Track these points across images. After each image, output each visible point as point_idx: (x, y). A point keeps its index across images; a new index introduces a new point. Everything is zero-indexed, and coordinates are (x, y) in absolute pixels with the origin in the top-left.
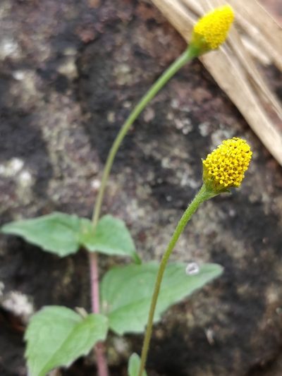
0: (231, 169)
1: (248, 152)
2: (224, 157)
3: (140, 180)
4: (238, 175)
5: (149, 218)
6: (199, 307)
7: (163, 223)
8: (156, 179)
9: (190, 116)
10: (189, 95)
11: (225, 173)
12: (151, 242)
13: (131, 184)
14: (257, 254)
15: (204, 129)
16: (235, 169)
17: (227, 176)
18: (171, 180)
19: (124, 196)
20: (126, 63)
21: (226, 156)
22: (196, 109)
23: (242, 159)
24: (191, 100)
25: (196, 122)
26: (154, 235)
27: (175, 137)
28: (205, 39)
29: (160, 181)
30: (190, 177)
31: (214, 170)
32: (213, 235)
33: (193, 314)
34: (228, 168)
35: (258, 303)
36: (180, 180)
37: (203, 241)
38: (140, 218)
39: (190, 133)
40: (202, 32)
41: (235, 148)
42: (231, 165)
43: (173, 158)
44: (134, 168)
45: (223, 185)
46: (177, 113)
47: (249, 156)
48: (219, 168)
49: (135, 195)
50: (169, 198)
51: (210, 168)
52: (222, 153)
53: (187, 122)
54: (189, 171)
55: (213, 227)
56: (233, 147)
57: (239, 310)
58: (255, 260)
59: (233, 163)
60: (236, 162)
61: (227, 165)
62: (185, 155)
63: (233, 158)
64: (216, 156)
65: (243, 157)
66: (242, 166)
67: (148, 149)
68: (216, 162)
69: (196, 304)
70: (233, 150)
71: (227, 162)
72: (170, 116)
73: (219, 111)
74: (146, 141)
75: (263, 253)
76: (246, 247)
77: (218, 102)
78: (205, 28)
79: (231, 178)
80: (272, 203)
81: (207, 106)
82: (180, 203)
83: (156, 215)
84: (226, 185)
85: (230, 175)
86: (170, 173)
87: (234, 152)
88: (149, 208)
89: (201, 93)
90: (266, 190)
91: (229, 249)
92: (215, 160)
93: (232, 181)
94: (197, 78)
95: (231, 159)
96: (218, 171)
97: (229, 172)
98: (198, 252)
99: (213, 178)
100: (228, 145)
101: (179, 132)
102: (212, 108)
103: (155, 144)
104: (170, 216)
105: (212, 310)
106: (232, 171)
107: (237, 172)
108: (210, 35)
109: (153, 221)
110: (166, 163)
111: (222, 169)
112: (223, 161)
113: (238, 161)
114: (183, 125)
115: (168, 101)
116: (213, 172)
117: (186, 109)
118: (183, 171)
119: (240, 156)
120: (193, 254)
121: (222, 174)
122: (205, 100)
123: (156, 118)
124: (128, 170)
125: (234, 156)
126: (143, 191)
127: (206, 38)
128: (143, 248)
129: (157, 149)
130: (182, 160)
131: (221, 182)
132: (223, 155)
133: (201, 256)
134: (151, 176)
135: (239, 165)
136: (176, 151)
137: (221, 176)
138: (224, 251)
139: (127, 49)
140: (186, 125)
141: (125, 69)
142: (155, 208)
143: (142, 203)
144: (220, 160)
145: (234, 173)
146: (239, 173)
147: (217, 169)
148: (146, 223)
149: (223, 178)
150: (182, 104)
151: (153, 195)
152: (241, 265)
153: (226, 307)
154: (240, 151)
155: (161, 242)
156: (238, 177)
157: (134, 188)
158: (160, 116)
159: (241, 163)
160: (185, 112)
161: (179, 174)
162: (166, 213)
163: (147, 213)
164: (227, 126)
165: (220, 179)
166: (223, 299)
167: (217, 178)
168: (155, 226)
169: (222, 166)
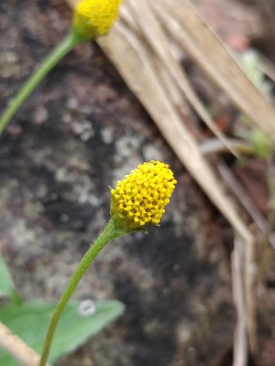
0: (149, 202)
1: (171, 181)
2: (140, 187)
3: (29, 195)
4: (157, 211)
5: (41, 242)
6: (99, 350)
7: (57, 248)
8: (48, 194)
9: (90, 118)
10: (89, 93)
11: (142, 208)
12: (41, 272)
13: (18, 201)
14: (167, 284)
15: (107, 135)
16: (155, 203)
17: (144, 212)
18: (68, 196)
19: (8, 215)
20: (14, 50)
21: (143, 186)
22: (98, 111)
23: (164, 190)
24: (92, 100)
25: (97, 126)
26: (46, 264)
27: (72, 144)
28: (92, 22)
29: (54, 196)
30: (91, 192)
31: (126, 204)
32: (116, 263)
33: (92, 359)
34: (145, 201)
35: (168, 343)
36: (78, 195)
37: (105, 270)
38: (29, 243)
39: (90, 140)
40: (87, 13)
41: (155, 175)
42: (150, 199)
43: (70, 170)
44: (22, 180)
45: (139, 223)
46: (75, 115)
47: (171, 186)
48: (133, 201)
49: (22, 215)
50: (65, 218)
51: (121, 201)
52: (139, 182)
53: (88, 125)
54: (89, 184)
55: (117, 252)
56: (151, 175)
57: (145, 352)
58: (166, 291)
59: (152, 195)
60: (156, 194)
61: (144, 198)
62: (85, 166)
63: (152, 188)
64: (130, 185)
65: (165, 187)
66: (163, 199)
67: (39, 157)
68: (130, 194)
69: (96, 346)
70: (152, 177)
71: (144, 193)
72: (67, 118)
73: (125, 114)
74: (37, 147)
75: (175, 283)
76: (155, 275)
77: (124, 103)
78: (90, 8)
79: (149, 214)
80: (185, 224)
81: (110, 108)
82: (78, 224)
83: (48, 239)
84: (142, 223)
85: (147, 210)
86: (67, 187)
87: (154, 180)
88: (40, 230)
89: (104, 91)
90: (178, 208)
91: (136, 279)
92: (128, 190)
93: (150, 218)
94: (99, 73)
95: (150, 190)
96: (132, 206)
97: (147, 207)
98: (99, 283)
99: (125, 213)
100: (145, 170)
101: (77, 137)
102: (117, 110)
103: (48, 151)
104: (66, 239)
105: (114, 353)
106: (151, 206)
107: (156, 207)
108: (96, 16)
109: (45, 247)
110: (61, 175)
111: (137, 203)
112: (139, 192)
113: (159, 192)
114: (82, 129)
115: (64, 99)
116: (125, 206)
117: (86, 110)
118: (82, 184)
119: (160, 186)
120: (93, 286)
121: (137, 209)
122: (109, 101)
123: (49, 119)
124: (14, 183)
125: (153, 185)
126: (33, 210)
127: (92, 20)
128: (32, 280)
129: (51, 158)
130: (81, 172)
131: (136, 220)
132: (138, 185)
133: (102, 288)
134: (42, 191)
135: (159, 198)
136: (75, 161)
137: (135, 212)
138: (129, 281)
139: (14, 33)
140: (86, 130)
141: (11, 58)
142: (47, 230)
143: (30, 225)
144: (135, 191)
145: (153, 208)
146: (160, 208)
147: (130, 203)
148: (36, 250)
149: (138, 214)
150: (82, 103)
151: (46, 214)
152: (149, 298)
153: (131, 349)
154: (160, 180)
155: (54, 272)
156: (158, 213)
157: (21, 205)
158: (54, 117)
159: (162, 195)
160: (84, 114)
161: (77, 189)
162: (61, 236)
163: (38, 236)
164: (135, 133)
165: (134, 216)
166: (128, 339)
167: (131, 214)
168: (47, 252)
169: (138, 199)
